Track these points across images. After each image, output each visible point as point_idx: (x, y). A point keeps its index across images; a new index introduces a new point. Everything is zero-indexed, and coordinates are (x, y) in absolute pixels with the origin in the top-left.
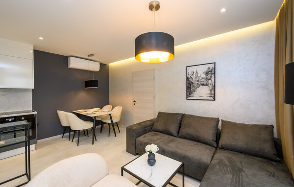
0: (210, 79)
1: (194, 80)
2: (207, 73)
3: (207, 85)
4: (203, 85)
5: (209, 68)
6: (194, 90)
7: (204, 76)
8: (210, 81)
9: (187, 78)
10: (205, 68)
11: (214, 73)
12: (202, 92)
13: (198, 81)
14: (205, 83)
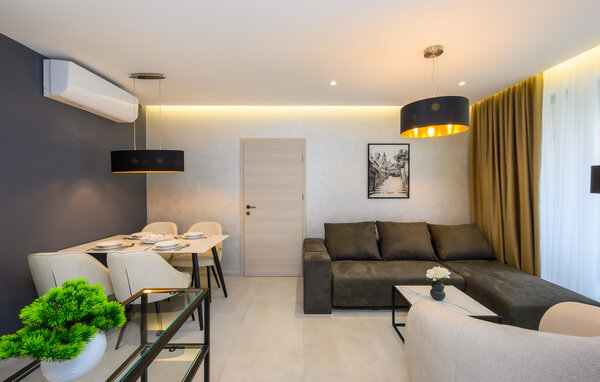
0: (403, 167)
1: (380, 167)
2: (399, 158)
3: (399, 176)
4: (394, 175)
5: (401, 151)
6: (380, 184)
7: (394, 162)
8: (402, 170)
9: (369, 163)
10: (395, 151)
11: (408, 159)
12: (392, 185)
13: (386, 169)
14: (397, 172)
